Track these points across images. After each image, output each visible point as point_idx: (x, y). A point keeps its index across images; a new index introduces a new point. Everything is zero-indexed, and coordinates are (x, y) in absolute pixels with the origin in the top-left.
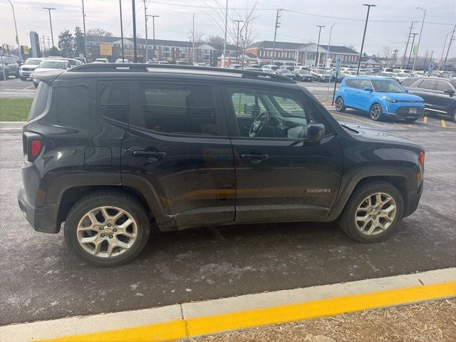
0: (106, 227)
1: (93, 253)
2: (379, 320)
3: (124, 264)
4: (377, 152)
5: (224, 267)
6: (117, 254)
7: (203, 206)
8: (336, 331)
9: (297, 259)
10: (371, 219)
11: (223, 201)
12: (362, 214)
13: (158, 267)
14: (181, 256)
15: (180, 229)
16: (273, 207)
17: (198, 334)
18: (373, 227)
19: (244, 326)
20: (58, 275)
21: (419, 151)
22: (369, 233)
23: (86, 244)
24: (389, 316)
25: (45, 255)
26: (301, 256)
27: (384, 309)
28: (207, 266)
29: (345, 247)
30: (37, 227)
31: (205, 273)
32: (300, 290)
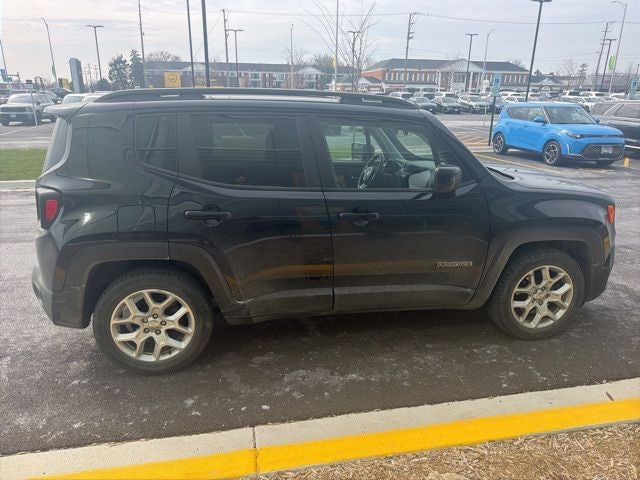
0: (151, 319)
1: (134, 355)
2: (540, 451)
3: (178, 371)
4: (539, 206)
5: (319, 375)
6: (167, 357)
7: (288, 289)
8: (475, 467)
9: (426, 364)
10: (536, 304)
11: (315, 280)
12: (522, 297)
13: (225, 374)
14: (258, 359)
15: (255, 321)
16: (389, 289)
17: (272, 469)
18: (538, 317)
19: (339, 458)
20: (86, 386)
21: (606, 204)
22: (533, 325)
23: (124, 343)
24: (556, 445)
25: (70, 359)
26: (431, 359)
27: (549, 436)
28: (294, 373)
29: (497, 346)
30: (57, 319)
31: (290, 383)
32: (427, 407)
